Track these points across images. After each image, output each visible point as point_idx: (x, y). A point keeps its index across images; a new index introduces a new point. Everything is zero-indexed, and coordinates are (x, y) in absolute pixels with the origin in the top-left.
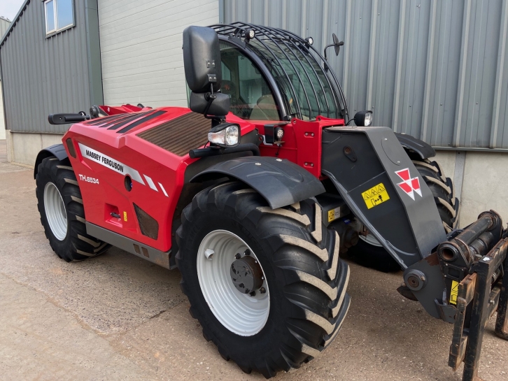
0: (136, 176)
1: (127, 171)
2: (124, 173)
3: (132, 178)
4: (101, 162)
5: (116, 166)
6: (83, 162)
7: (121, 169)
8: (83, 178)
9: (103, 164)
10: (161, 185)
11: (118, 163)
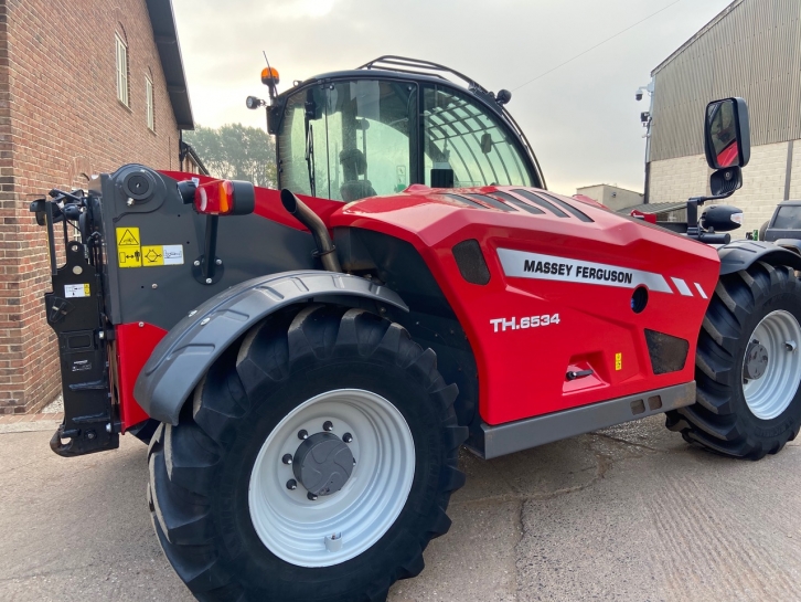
0: (657, 283)
1: (638, 278)
2: (633, 285)
3: (650, 288)
4: (573, 278)
5: (614, 276)
6: (509, 288)
7: (628, 278)
8: (505, 324)
9: (580, 279)
10: (698, 286)
11: (618, 269)
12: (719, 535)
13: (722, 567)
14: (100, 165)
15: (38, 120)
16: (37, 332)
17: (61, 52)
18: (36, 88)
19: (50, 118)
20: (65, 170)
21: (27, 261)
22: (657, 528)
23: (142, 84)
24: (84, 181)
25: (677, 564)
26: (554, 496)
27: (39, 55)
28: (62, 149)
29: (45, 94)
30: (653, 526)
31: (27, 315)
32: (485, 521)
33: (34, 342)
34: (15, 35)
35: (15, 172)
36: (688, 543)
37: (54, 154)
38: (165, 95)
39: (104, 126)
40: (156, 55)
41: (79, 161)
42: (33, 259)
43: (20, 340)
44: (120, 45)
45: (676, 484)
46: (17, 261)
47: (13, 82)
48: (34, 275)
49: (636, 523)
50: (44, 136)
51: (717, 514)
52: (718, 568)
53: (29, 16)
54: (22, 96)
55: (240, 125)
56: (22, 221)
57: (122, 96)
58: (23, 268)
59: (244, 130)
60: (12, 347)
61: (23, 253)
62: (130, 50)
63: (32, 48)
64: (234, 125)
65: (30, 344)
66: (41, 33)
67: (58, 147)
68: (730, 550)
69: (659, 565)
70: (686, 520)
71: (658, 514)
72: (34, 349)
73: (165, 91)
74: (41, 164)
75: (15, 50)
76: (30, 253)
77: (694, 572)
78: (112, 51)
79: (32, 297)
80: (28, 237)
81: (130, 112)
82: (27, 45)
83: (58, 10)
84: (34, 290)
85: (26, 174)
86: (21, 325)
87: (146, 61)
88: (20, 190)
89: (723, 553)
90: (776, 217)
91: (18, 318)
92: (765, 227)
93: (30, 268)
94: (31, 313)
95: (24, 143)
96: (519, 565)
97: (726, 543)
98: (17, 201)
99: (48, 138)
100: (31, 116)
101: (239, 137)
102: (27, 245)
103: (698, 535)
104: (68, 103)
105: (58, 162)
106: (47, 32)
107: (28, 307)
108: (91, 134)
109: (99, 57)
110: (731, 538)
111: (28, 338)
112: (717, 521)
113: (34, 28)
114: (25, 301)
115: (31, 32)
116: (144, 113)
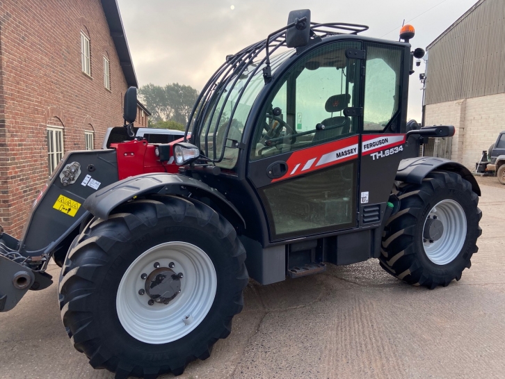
12: (372, 336)
13: (364, 355)
14: (68, 111)
15: (23, 85)
16: (21, 210)
17: (40, 45)
18: (21, 67)
19: (31, 84)
20: (42, 115)
21: (14, 168)
22: (337, 330)
23: (101, 62)
24: (56, 121)
25: (338, 352)
26: (286, 311)
27: (24, 47)
28: (40, 103)
29: (28, 70)
30: (335, 329)
31: (13, 200)
32: (239, 324)
33: (18, 216)
34: (7, 37)
35: (6, 117)
36: (351, 340)
37: (35, 105)
38: (119, 67)
39: (71, 88)
40: (112, 44)
41: (53, 110)
42: (18, 168)
43: (9, 215)
44: (84, 40)
45: (361, 306)
46: (7, 169)
47: (5, 64)
48: (19, 176)
49: (326, 327)
50: (27, 95)
51: (377, 323)
52: (362, 355)
53: (17, 25)
54: (11, 72)
55: (177, 84)
56: (10, 145)
57: (85, 70)
58: (11, 173)
59: (180, 87)
60: (4, 219)
61: (11, 164)
62: (92, 41)
63: (19, 44)
64: (174, 84)
65: (15, 217)
66: (25, 35)
67: (36, 101)
68: (374, 345)
69: (327, 352)
70: (357, 326)
71: (342, 322)
72: (19, 220)
73: (119, 65)
74: (24, 111)
75: (6, 46)
76: (16, 163)
77: (346, 357)
78: (79, 43)
79: (17, 190)
80: (15, 154)
81: (91, 79)
82: (15, 42)
83: (37, 20)
84: (19, 185)
85: (14, 118)
86: (10, 206)
87: (104, 48)
88: (9, 127)
89: (369, 346)
90: (499, 141)
91: (7, 201)
92: (492, 147)
93: (16, 172)
94: (16, 199)
95: (13, 99)
96: (246, 349)
97: (374, 341)
98: (7, 134)
99: (30, 96)
100: (18, 83)
101: (177, 91)
102: (14, 159)
103: (359, 335)
104: (45, 75)
105: (37, 110)
106: (30, 34)
107: (14, 195)
108: (62, 93)
109: (68, 47)
110: (378, 338)
111: (14, 213)
112: (375, 327)
113: (20, 32)
114: (12, 192)
115: (19, 35)
116: (103, 79)
